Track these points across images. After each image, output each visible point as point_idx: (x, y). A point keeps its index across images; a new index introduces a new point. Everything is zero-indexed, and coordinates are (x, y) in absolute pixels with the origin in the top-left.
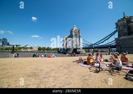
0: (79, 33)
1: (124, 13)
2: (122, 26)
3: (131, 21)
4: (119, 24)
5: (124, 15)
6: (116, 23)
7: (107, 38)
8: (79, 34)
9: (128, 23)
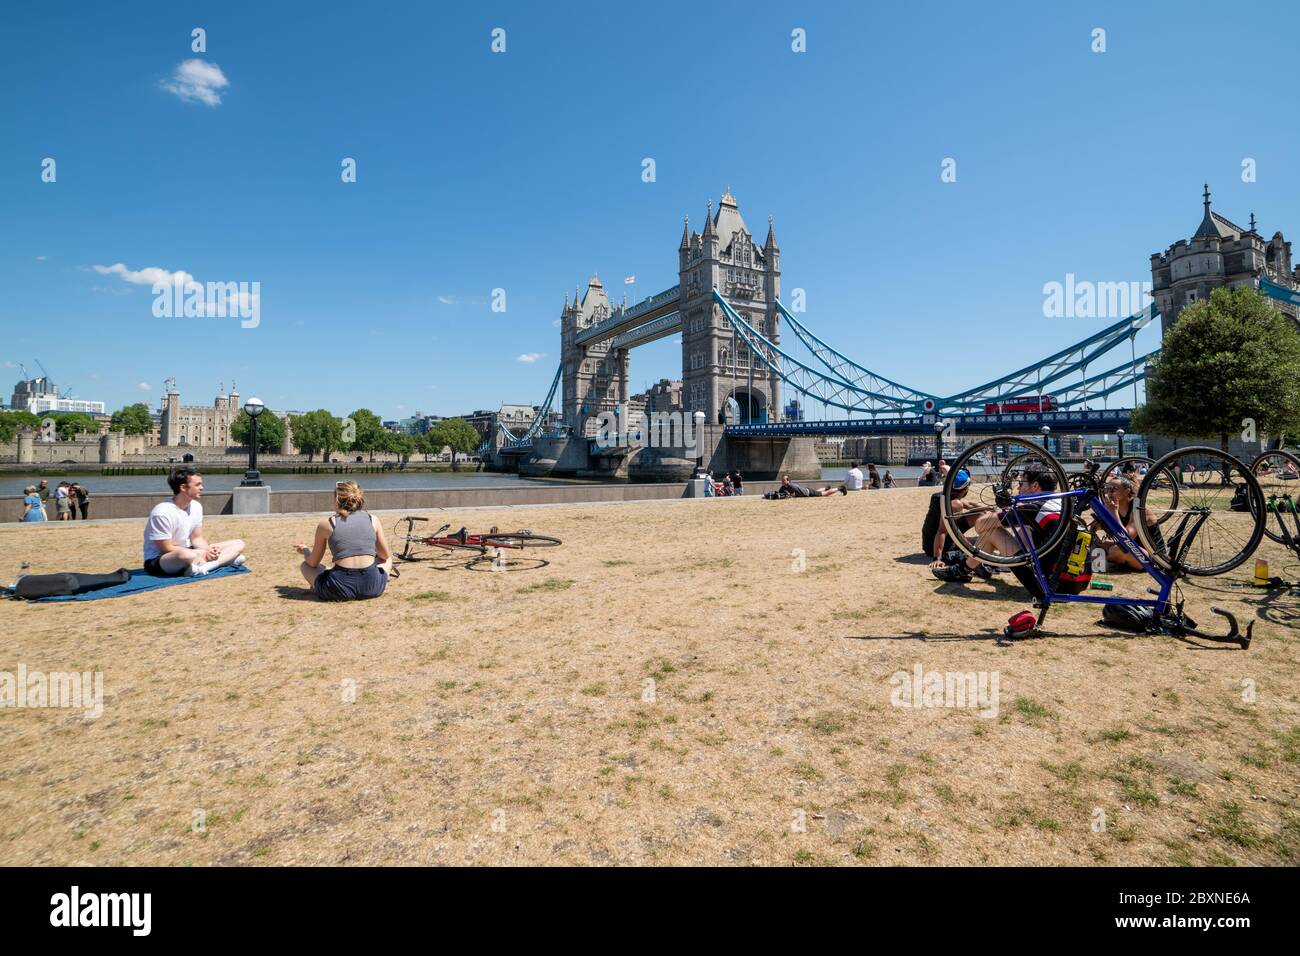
0: (770, 274)
1: (1207, 195)
2: (1195, 292)
3: (1245, 263)
4: (1179, 269)
5: (1207, 204)
6: (1155, 257)
7: (1077, 357)
8: (769, 288)
9: (1227, 273)
